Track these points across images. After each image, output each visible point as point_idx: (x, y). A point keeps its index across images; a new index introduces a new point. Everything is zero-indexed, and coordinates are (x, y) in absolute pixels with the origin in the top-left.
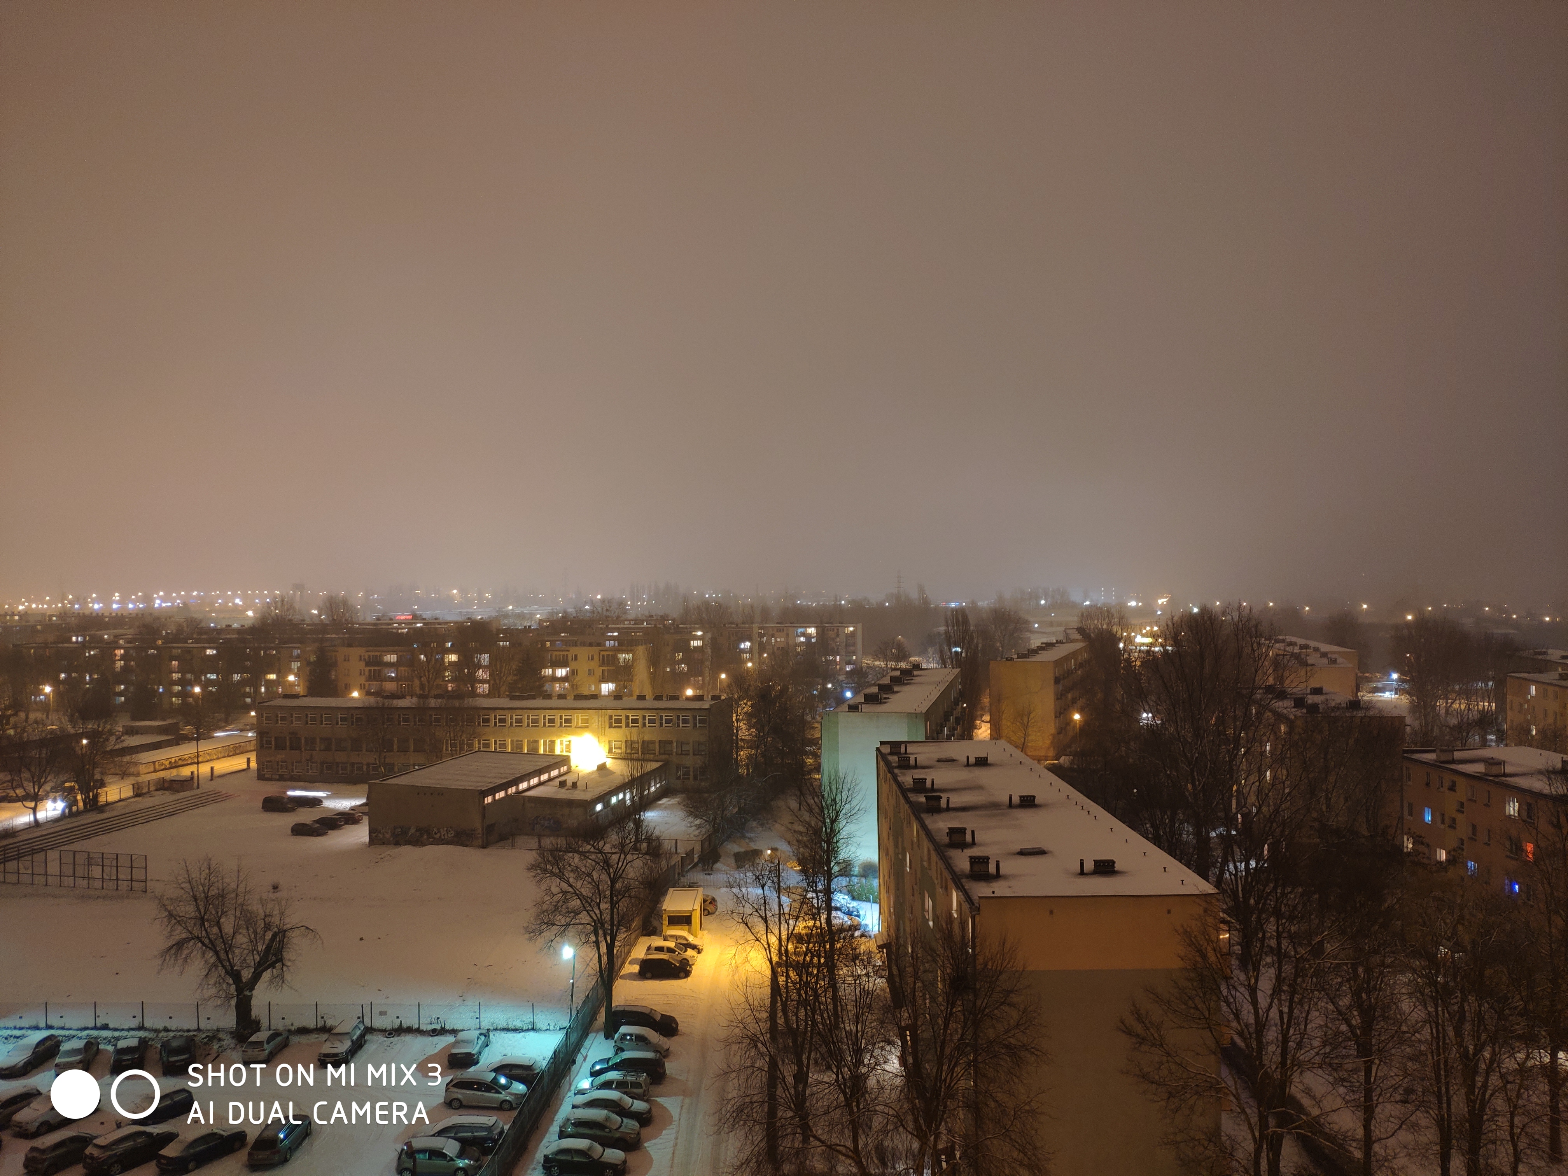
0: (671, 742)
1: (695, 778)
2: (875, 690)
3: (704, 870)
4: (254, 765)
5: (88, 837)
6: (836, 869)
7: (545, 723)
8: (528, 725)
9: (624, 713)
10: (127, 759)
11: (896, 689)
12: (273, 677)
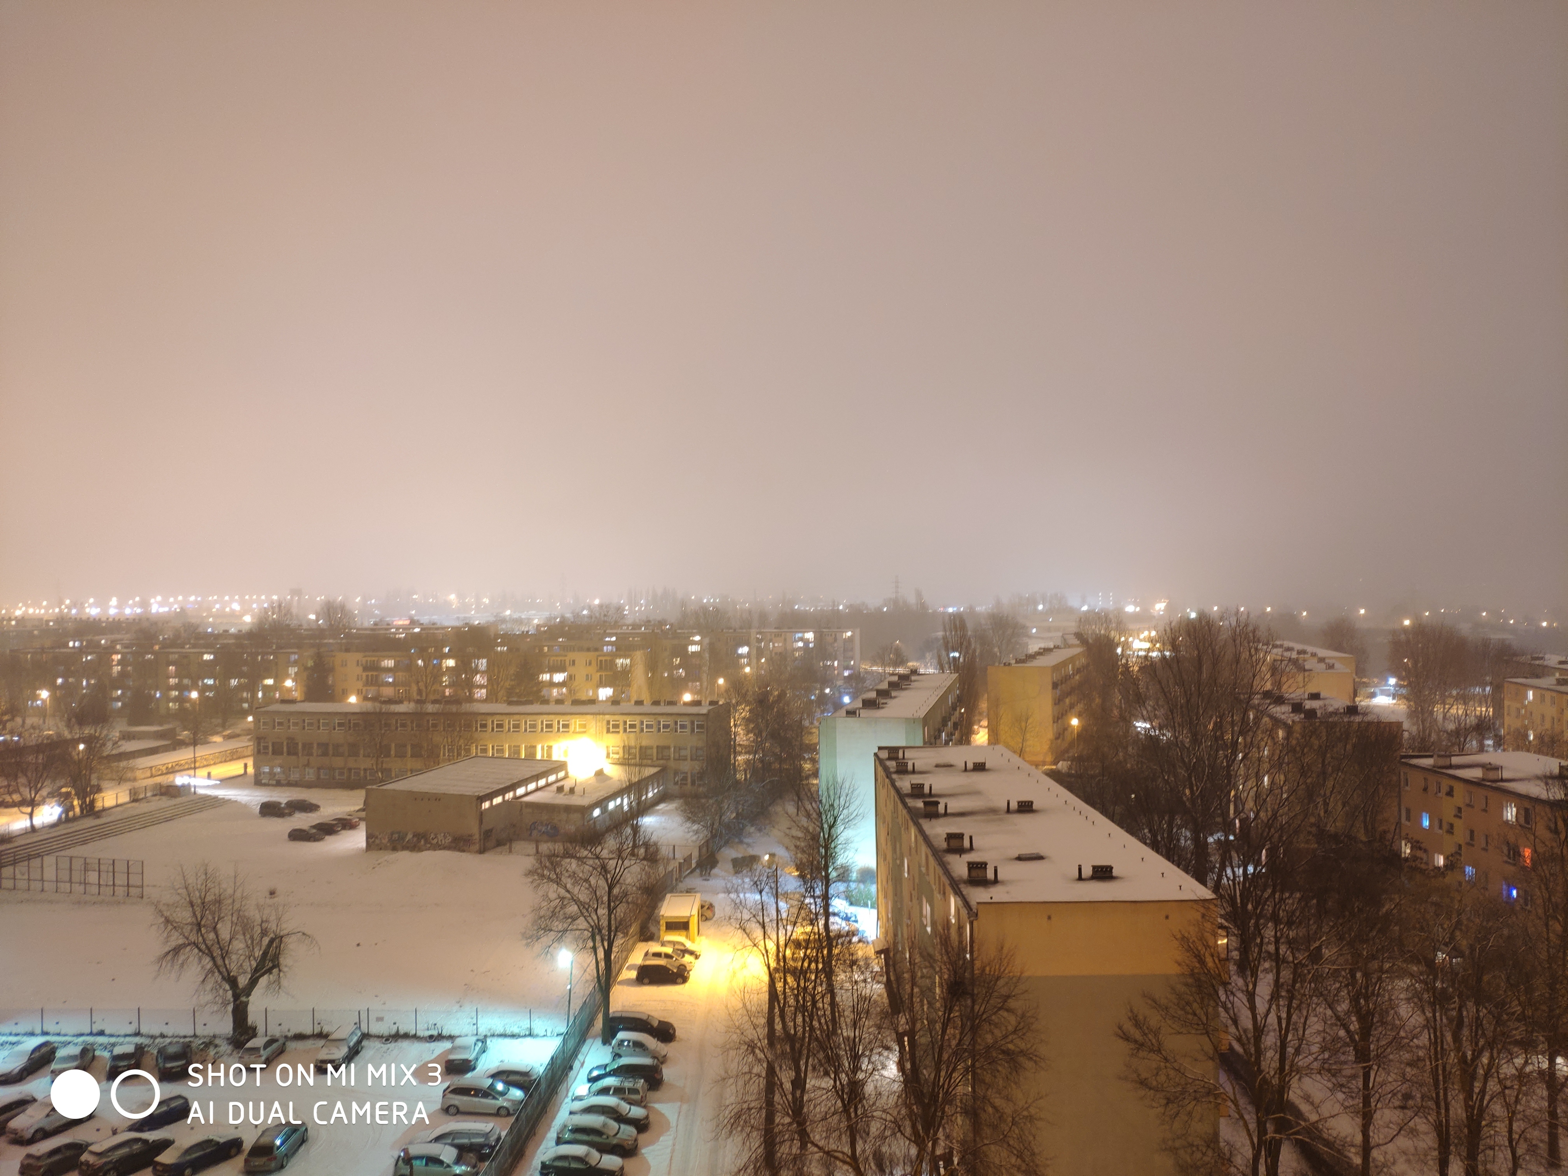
0: (669, 748)
1: (693, 783)
2: (873, 695)
3: (701, 875)
4: (251, 770)
5: (85, 842)
6: (833, 874)
7: (542, 729)
8: (526, 730)
9: (621, 719)
10: (123, 764)
11: (893, 694)
12: (269, 682)
